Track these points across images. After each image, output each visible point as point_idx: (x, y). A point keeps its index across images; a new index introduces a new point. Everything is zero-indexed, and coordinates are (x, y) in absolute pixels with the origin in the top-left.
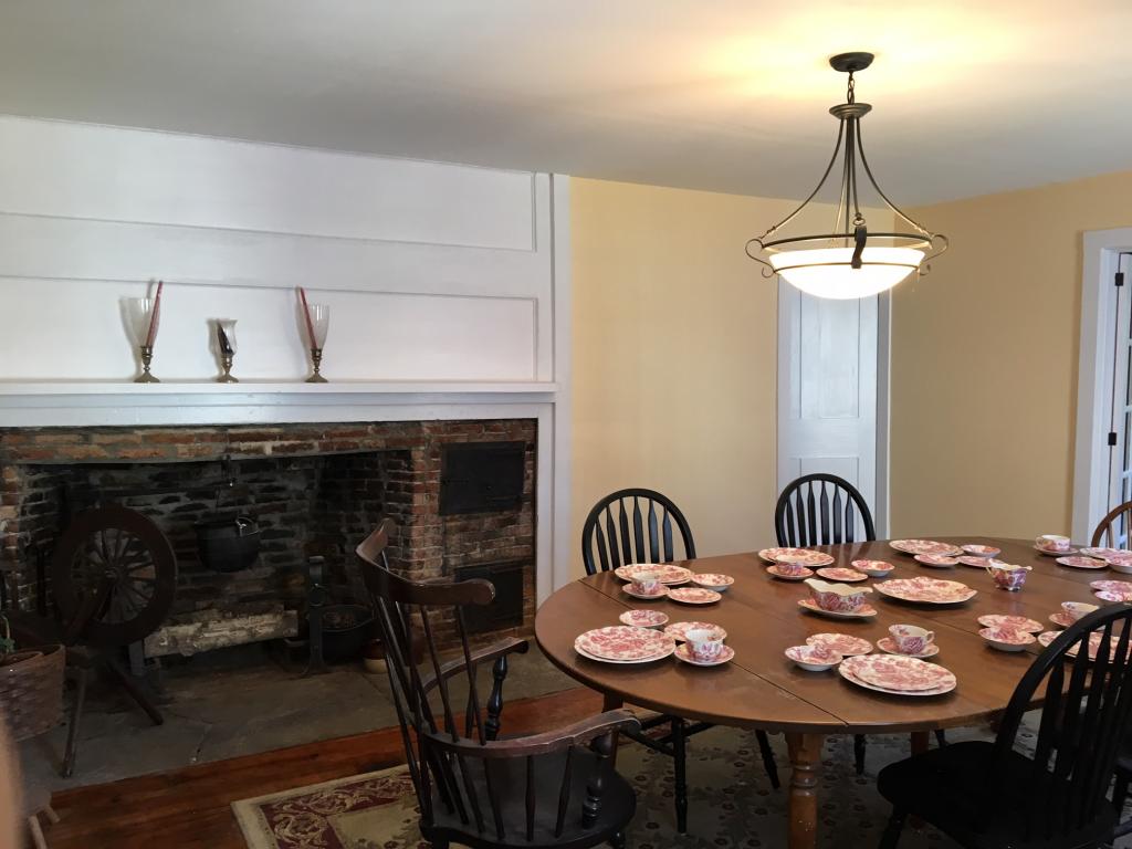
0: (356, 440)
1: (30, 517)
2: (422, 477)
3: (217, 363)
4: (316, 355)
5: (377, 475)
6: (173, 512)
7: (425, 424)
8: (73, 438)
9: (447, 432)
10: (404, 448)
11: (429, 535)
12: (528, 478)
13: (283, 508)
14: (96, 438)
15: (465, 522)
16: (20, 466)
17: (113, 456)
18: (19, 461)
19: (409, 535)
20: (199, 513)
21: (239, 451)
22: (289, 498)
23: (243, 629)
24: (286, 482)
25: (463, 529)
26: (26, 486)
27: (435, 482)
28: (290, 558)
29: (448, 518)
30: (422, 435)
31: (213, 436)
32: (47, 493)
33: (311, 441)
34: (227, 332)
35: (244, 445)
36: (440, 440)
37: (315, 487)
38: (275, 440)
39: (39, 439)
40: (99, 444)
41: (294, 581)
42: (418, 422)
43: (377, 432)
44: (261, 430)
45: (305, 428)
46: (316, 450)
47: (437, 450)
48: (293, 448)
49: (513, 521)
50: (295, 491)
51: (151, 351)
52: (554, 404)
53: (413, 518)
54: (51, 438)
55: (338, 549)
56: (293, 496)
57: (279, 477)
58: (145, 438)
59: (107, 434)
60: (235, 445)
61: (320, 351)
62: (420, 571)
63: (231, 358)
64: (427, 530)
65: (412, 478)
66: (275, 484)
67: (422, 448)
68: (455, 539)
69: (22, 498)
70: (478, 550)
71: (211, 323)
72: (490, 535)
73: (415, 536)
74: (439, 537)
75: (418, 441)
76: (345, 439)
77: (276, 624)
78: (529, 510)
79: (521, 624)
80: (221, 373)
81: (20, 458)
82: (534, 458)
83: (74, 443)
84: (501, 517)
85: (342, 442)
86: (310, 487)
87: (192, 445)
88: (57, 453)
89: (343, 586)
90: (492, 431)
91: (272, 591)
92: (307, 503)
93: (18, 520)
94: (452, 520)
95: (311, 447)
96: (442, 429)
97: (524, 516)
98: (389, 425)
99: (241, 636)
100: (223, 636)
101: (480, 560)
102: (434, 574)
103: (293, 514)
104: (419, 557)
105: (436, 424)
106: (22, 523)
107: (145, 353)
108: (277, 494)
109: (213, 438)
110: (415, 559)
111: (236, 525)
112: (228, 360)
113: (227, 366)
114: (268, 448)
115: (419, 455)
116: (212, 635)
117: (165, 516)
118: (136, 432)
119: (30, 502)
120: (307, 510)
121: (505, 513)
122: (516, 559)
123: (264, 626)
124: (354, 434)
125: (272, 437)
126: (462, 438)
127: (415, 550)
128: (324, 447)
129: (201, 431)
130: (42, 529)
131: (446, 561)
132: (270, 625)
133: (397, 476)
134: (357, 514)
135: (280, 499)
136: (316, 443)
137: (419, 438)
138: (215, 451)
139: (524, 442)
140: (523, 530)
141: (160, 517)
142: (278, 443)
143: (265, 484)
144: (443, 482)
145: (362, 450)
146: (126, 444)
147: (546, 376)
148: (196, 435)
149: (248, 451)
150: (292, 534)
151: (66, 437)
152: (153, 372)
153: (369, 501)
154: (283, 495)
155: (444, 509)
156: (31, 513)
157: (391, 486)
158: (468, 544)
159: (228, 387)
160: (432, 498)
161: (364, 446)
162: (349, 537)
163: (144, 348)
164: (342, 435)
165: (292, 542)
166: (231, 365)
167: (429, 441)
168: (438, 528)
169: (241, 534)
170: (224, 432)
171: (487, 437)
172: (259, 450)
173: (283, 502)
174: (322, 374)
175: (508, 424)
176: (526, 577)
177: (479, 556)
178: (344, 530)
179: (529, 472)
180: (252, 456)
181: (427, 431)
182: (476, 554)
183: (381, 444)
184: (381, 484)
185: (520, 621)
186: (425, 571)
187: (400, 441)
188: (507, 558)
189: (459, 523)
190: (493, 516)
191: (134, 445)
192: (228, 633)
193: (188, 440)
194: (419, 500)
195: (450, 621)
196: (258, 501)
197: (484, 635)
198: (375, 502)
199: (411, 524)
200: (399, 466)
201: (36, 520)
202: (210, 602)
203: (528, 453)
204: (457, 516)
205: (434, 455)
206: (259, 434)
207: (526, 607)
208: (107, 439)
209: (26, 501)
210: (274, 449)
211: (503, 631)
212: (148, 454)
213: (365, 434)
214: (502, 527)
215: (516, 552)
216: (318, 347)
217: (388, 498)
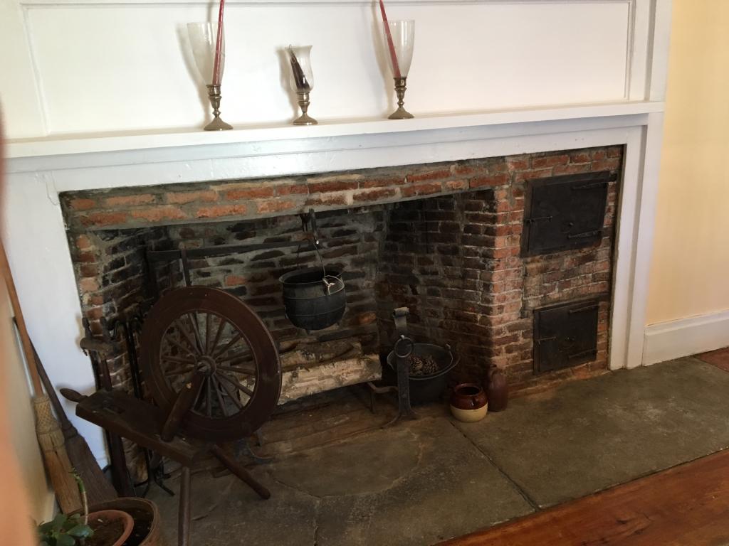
0: (438, 182)
1: (112, 285)
2: (505, 219)
3: (292, 102)
4: (400, 85)
5: (452, 217)
6: (252, 260)
7: (510, 160)
8: (147, 198)
9: (532, 167)
10: (487, 187)
11: (509, 279)
12: (609, 209)
13: (353, 251)
14: (170, 197)
15: (546, 263)
16: (95, 233)
17: (191, 217)
18: (93, 228)
19: (490, 280)
20: (276, 260)
21: (319, 202)
22: (359, 241)
23: (330, 377)
24: (355, 225)
25: (543, 270)
26: (104, 255)
27: (517, 222)
28: (362, 297)
29: (529, 259)
30: (505, 172)
31: (292, 187)
32: (127, 257)
33: (391, 187)
34: (302, 61)
35: (324, 196)
36: (524, 176)
37: (385, 229)
38: (356, 188)
39: (110, 201)
40: (175, 204)
41: (366, 319)
42: (503, 158)
43: (460, 172)
44: (342, 178)
45: (386, 173)
46: (398, 197)
47: (521, 187)
48: (374, 195)
49: (591, 258)
50: (364, 233)
51: (219, 93)
52: (645, 128)
53: (493, 263)
54: (123, 200)
55: (410, 290)
56: (363, 238)
57: (349, 221)
58: (222, 194)
59: (182, 192)
60: (315, 196)
61: (405, 79)
62: (501, 316)
63: (307, 94)
64: (507, 273)
65: (494, 220)
66: (345, 228)
67: (506, 186)
68: (534, 281)
69: (102, 268)
70: (557, 290)
71: (281, 53)
72: (570, 273)
73: (496, 280)
74: (519, 280)
75: (501, 180)
76: (426, 182)
77: (362, 371)
78: (607, 245)
79: (594, 359)
80: (296, 113)
81: (93, 224)
82: (618, 189)
83: (148, 204)
84: (579, 255)
85: (424, 186)
86: (379, 228)
87: (271, 198)
88: (131, 216)
89: (416, 326)
90: (577, 162)
91: (347, 329)
92: (376, 244)
93: (101, 291)
94: (532, 262)
95: (392, 193)
96: (527, 164)
97: (602, 252)
98: (472, 163)
99: (330, 384)
100: (313, 385)
101: (558, 300)
102: (514, 317)
103: (362, 255)
104: (499, 300)
105: (521, 159)
106: (105, 294)
107: (212, 94)
108: (347, 238)
109: (292, 189)
110: (496, 304)
111: (324, 283)
112: (305, 98)
113: (304, 105)
114: (349, 197)
115: (502, 195)
116: (303, 384)
117: (244, 265)
118: (212, 187)
119: (111, 269)
120: (376, 251)
121: (585, 250)
122: (593, 296)
123: (350, 371)
124: (435, 176)
125: (353, 185)
126: (547, 172)
127: (496, 294)
128: (407, 192)
129: (280, 182)
130: (127, 295)
131: (525, 303)
132: (355, 372)
133: (476, 218)
134: (431, 257)
135: (351, 242)
136: (397, 189)
137: (504, 175)
138: (296, 204)
139: (608, 172)
140: (601, 266)
141: (239, 266)
142: (358, 191)
143: (336, 229)
144: (527, 222)
145: (444, 193)
146: (203, 202)
147: (637, 94)
148: (274, 187)
149: (330, 202)
150: (363, 275)
151: (139, 198)
152: (225, 117)
153: (442, 244)
154: (354, 238)
155: (525, 252)
156: (114, 281)
157: (468, 229)
158: (546, 284)
159: (307, 130)
160: (514, 240)
161: (448, 189)
162: (421, 279)
163: (211, 87)
164: (424, 178)
165: (362, 283)
166: (308, 104)
167: (513, 178)
168: (519, 271)
169: (330, 293)
170: (303, 183)
171: (572, 169)
172: (340, 200)
173: (353, 245)
174: (408, 108)
175: (594, 153)
176: (602, 313)
177: (557, 296)
178: (415, 272)
179: (611, 204)
180: (333, 207)
181: (511, 167)
182: (555, 294)
183: (464, 186)
184: (457, 227)
185: (593, 355)
186: (505, 315)
187: (484, 180)
188: (584, 296)
189: (539, 265)
190: (572, 254)
191: (211, 202)
192: (317, 382)
193: (266, 193)
194: (501, 243)
195: (527, 361)
196: (330, 246)
197: (558, 372)
198: (450, 245)
199: (493, 268)
200: (478, 207)
201: (119, 288)
202: (292, 342)
203: (611, 183)
204: (538, 257)
205: (518, 193)
206: (339, 182)
207: (599, 343)
208: (182, 198)
209: (106, 269)
210: (355, 198)
211: (576, 368)
212: (227, 212)
213: (447, 175)
214: (580, 264)
215: (595, 289)
216: (402, 75)
217: (465, 241)
